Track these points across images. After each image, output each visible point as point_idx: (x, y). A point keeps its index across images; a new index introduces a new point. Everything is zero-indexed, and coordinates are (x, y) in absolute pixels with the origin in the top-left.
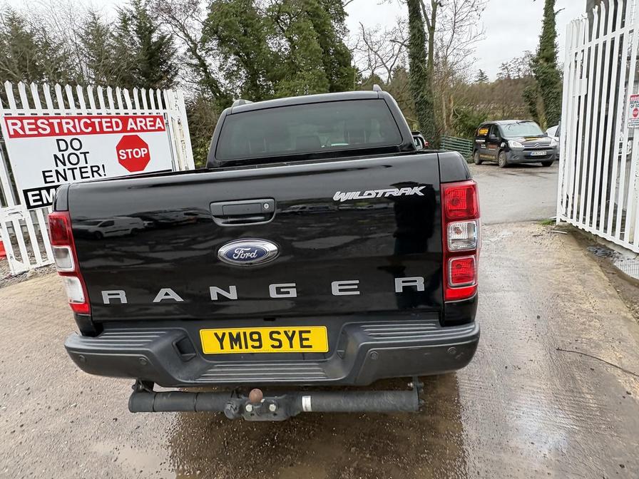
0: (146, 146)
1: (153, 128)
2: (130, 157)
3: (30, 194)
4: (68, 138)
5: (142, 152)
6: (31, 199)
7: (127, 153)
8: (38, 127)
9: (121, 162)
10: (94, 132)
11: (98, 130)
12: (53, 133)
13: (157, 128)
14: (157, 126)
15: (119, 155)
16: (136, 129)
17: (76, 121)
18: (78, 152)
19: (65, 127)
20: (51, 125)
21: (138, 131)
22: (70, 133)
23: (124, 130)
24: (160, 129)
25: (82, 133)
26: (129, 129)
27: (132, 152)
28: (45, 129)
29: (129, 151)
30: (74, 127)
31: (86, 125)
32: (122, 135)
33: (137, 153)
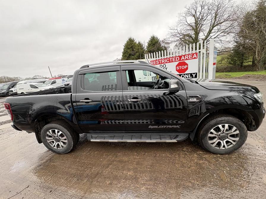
0: (187, 65)
1: (192, 58)
2: (180, 69)
3: (153, 78)
4: (163, 65)
5: (185, 67)
6: (153, 79)
7: (179, 68)
8: (156, 62)
9: (177, 70)
10: (170, 62)
11: (171, 61)
12: (159, 64)
13: (193, 58)
14: (194, 57)
15: (176, 68)
16: (184, 59)
17: (165, 60)
18: (164, 68)
19: (162, 61)
20: (159, 62)
21: (185, 60)
22: (163, 63)
23: (180, 60)
24: (195, 58)
25: (167, 63)
26: (181, 60)
27: (181, 67)
28: (158, 63)
29: (180, 67)
30: (165, 61)
31: (168, 61)
32: (179, 62)
33: (183, 67)
